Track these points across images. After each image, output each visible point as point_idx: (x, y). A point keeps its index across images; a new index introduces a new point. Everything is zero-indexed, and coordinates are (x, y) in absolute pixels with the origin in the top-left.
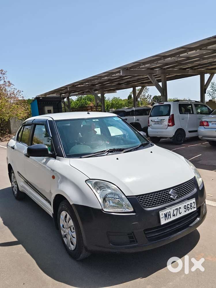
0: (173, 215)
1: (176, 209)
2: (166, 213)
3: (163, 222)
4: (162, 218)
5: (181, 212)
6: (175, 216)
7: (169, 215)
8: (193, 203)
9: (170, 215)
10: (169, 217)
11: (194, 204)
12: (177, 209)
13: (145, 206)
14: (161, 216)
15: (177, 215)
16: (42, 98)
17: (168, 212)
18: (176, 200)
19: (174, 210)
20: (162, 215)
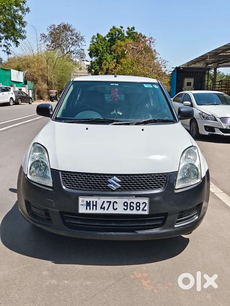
0: (101, 208)
1: (107, 202)
2: (90, 201)
3: (82, 210)
4: (82, 205)
5: (117, 208)
6: (104, 209)
7: (93, 205)
8: (143, 203)
9: (96, 205)
10: (94, 207)
11: (144, 205)
12: (110, 202)
13: (66, 185)
14: (80, 203)
15: (108, 209)
16: (182, 68)
17: (93, 201)
18: (115, 191)
19: (104, 202)
20: (83, 201)
